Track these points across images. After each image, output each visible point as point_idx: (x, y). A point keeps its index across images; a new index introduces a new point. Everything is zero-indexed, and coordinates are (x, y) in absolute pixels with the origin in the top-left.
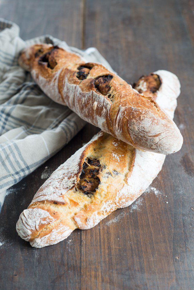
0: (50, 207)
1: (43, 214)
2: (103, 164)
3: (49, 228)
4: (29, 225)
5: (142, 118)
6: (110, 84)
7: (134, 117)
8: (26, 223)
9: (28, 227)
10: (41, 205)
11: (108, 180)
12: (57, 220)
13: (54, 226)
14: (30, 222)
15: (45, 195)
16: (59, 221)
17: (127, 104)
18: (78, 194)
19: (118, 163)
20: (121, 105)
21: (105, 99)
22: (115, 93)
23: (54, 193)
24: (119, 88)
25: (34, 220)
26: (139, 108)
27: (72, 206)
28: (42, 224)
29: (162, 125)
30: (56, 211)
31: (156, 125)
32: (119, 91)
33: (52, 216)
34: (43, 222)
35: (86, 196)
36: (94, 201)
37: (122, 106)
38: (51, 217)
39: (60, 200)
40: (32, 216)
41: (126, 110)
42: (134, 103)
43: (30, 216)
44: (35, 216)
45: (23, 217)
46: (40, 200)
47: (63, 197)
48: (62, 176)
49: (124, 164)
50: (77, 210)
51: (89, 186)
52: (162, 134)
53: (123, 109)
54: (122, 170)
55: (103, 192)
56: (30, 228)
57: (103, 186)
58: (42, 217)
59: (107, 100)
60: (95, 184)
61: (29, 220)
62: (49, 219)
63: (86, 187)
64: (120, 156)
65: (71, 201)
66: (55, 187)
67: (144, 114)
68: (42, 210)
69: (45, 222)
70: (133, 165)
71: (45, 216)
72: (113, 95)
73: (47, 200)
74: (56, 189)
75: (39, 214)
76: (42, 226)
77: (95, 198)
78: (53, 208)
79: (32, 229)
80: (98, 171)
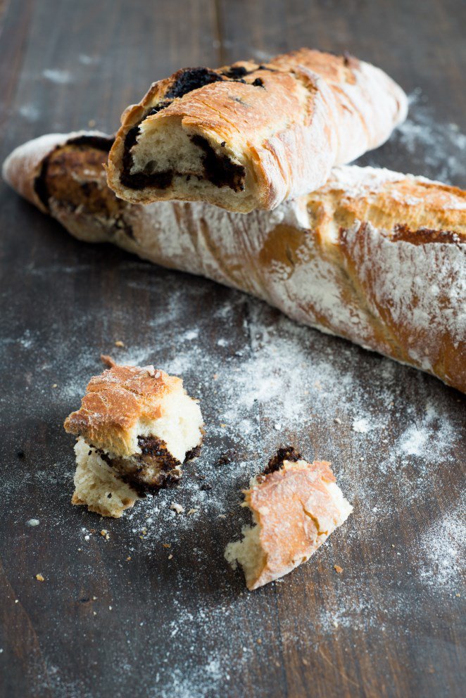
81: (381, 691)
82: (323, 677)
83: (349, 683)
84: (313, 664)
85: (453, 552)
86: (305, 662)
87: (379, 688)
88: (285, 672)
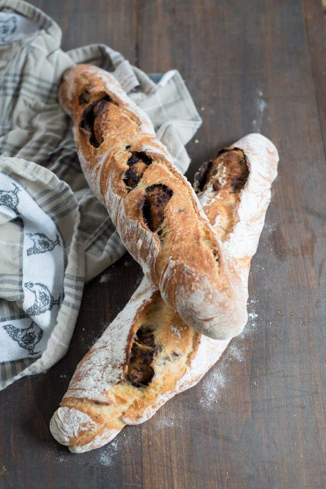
0: (90, 408)
1: (83, 418)
2: (159, 344)
3: (91, 434)
4: (65, 431)
5: (193, 288)
6: (164, 210)
7: (184, 284)
8: (62, 428)
9: (64, 433)
10: (80, 404)
11: (165, 368)
12: (100, 425)
13: (97, 432)
14: (67, 427)
15: (84, 389)
16: (102, 426)
17: (179, 258)
18: (126, 387)
19: (179, 340)
20: (171, 257)
21: (154, 239)
22: (168, 231)
23: (95, 387)
24: (175, 223)
25: (71, 425)
26: (193, 269)
27: (119, 404)
28: (81, 431)
29: (218, 304)
30: (98, 413)
31: (209, 303)
32: (174, 228)
33: (94, 420)
34: (83, 429)
35: (136, 389)
36: (147, 396)
37: (172, 259)
38: (92, 422)
39: (103, 399)
40: (68, 420)
41: (176, 267)
42: (188, 257)
43: (66, 419)
44: (73, 420)
45: (57, 420)
46: (77, 397)
47: (107, 393)
48: (104, 362)
49: (187, 341)
50: (125, 408)
51: (139, 376)
52: (215, 320)
53: (172, 263)
54: (184, 351)
55: (159, 386)
56: (67, 435)
57: (158, 378)
58: (81, 422)
59: (155, 242)
60: (148, 372)
61: (65, 425)
62: (90, 424)
63: (136, 377)
64: (182, 329)
65: (117, 397)
66: (96, 379)
67: (198, 281)
68: (80, 412)
69: (86, 429)
70: (198, 341)
71: (85, 422)
72: (165, 232)
73: (86, 399)
74: (97, 381)
75: (78, 418)
76: (81, 433)
77: (148, 392)
78: (95, 409)
79: (70, 436)
80: (151, 354)
81: (178, 457)
82: (156, 450)
83: (166, 453)
84: (153, 444)
85: (215, 390)
86: (150, 443)
87: (177, 455)
88: (142, 448)
